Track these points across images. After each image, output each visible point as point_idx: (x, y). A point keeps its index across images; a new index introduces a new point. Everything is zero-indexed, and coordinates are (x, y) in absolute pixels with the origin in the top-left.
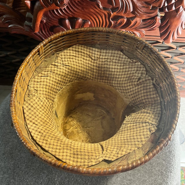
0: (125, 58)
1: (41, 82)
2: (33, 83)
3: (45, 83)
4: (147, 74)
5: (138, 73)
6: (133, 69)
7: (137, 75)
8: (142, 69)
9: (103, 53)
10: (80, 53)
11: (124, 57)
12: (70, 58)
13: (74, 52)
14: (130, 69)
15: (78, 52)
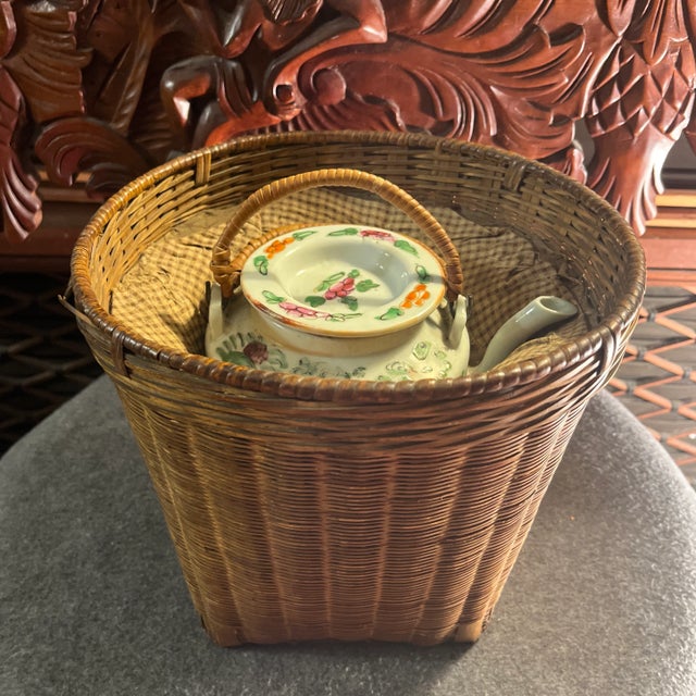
0: (466, 225)
1: (184, 256)
2: (158, 252)
3: (198, 265)
4: (536, 257)
5: (509, 259)
6: (491, 252)
7: (504, 264)
8: (519, 248)
9: (396, 213)
10: (322, 210)
11: (463, 221)
12: (287, 218)
13: (305, 206)
14: (482, 254)
15: (317, 205)
